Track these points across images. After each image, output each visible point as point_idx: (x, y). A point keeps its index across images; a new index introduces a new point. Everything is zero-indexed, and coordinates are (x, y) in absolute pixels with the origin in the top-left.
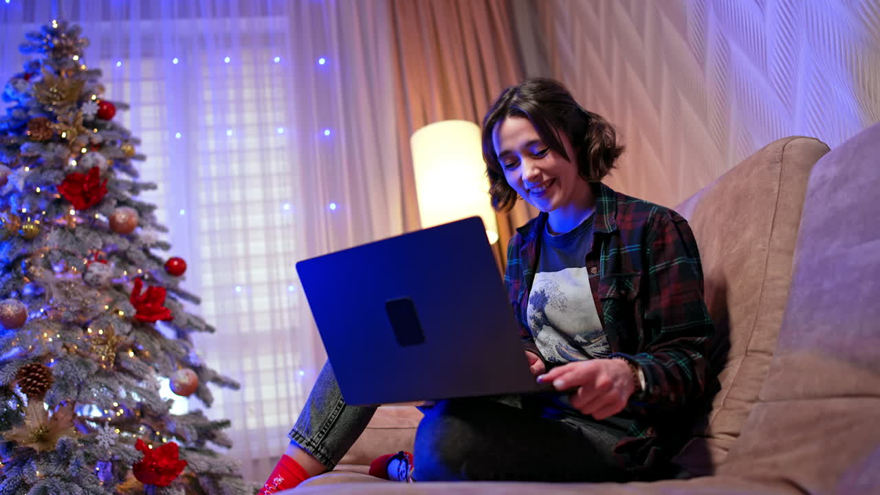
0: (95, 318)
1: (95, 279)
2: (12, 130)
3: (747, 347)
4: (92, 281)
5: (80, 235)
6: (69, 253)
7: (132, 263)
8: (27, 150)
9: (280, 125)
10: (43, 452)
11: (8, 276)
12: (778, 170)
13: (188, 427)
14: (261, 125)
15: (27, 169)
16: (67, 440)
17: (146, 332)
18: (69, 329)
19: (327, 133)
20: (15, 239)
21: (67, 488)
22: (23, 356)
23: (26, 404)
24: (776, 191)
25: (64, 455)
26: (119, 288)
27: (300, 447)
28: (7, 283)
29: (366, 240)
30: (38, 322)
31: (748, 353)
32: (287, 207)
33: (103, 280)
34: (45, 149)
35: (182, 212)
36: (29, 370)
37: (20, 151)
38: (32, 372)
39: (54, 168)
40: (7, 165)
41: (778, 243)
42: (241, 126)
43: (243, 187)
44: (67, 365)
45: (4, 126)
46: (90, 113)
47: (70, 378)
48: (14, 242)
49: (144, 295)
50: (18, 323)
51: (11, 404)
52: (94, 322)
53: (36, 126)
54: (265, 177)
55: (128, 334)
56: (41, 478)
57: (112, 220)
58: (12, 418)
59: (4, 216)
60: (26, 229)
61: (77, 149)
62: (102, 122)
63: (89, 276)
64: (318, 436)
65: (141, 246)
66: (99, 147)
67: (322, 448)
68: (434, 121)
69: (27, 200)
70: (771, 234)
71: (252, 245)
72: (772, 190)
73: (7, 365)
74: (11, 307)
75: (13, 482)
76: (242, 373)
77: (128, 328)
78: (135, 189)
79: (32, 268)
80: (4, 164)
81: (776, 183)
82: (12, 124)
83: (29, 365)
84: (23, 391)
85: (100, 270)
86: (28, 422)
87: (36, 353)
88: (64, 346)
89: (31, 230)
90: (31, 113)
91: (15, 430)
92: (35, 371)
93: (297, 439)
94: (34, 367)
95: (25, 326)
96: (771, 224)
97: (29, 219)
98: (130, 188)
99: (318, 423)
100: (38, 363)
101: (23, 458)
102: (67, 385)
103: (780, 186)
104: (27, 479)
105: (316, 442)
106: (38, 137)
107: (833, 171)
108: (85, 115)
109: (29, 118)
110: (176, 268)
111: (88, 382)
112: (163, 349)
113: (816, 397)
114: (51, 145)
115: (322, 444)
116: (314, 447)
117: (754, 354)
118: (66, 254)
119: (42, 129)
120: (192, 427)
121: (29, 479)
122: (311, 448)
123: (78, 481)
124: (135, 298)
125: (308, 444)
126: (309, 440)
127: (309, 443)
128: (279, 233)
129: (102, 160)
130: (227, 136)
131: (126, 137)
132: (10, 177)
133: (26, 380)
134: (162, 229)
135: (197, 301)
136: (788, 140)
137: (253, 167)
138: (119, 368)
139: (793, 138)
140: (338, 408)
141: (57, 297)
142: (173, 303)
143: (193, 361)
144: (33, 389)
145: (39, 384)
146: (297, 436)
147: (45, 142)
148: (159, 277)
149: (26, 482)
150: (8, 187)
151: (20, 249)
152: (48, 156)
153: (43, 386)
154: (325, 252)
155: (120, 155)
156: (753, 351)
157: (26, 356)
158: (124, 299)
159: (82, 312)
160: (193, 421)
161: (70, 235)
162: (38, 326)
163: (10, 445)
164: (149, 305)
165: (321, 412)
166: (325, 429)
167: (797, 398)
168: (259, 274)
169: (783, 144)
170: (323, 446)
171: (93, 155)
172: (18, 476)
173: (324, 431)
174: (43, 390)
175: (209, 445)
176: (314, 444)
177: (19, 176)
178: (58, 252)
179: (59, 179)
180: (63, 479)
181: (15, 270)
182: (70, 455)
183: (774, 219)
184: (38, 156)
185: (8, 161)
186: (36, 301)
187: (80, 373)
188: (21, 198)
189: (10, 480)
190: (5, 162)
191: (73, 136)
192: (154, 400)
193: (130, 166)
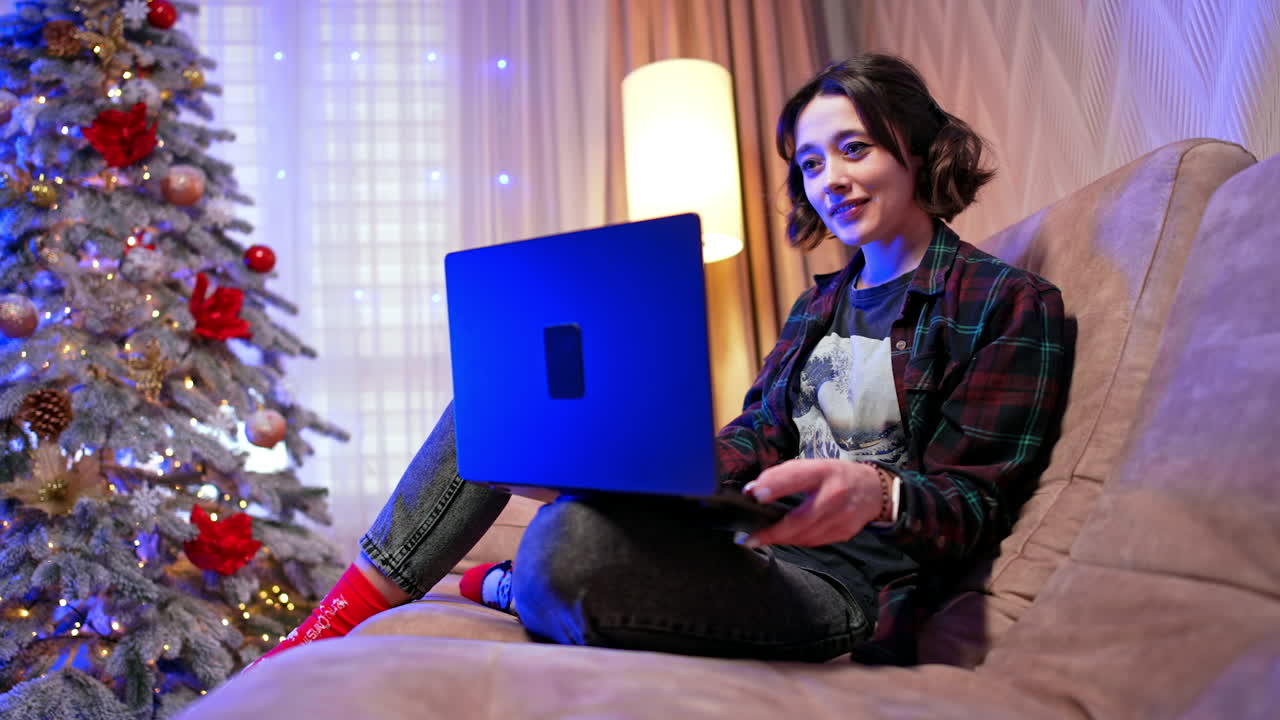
0: (137, 329)
1: (137, 272)
2: (21, 38)
3: (1073, 471)
4: (132, 274)
5: (116, 204)
6: (101, 232)
7: (195, 251)
8: (40, 71)
9: (433, 46)
10: (56, 516)
11: (12, 260)
12: (1168, 192)
13: (268, 492)
14: (403, 46)
15: (42, 100)
16: (89, 504)
17: (212, 353)
18: (98, 343)
19: (502, 64)
20: (22, 206)
21: (87, 569)
22: (33, 378)
23: (34, 445)
24: (1159, 227)
25: (86, 524)
26: (174, 286)
27: (373, 565)
28: (9, 270)
29: (551, 230)
30: (55, 329)
31: (1075, 479)
32: (436, 175)
33: (149, 274)
34: (68, 71)
35: (282, 174)
36: (39, 399)
37: (30, 73)
38: (43, 401)
39: (80, 100)
40: (12, 91)
41: (1147, 312)
42: (371, 45)
43: (372, 139)
44: (92, 395)
45: (10, 32)
46: (135, 18)
47: (95, 415)
48: (20, 210)
49: (209, 300)
50: (25, 330)
51: (16, 445)
52: (135, 335)
53: (55, 34)
54: (406, 125)
55: (184, 356)
56: (53, 551)
57: (165, 184)
58: (14, 466)
59: (8, 169)
60: (36, 193)
61: (115, 73)
62: (155, 31)
63: (128, 268)
64: (401, 552)
65: (209, 225)
66: (151, 70)
67: (404, 570)
68: (664, 57)
69: (39, 148)
70: (1140, 297)
71: (382, 228)
72: (1154, 226)
73: (9, 390)
74: (14, 307)
75: (14, 556)
76: (360, 415)
77: (183, 347)
78: (203, 138)
79: (46, 251)
80: (8, 90)
81: (1159, 216)
82: (21, 29)
83: (39, 392)
84: (32, 429)
85: (144, 259)
86: (38, 473)
87: (51, 375)
88: (90, 367)
89: (45, 194)
90: (48, 14)
91: (19, 483)
92: (48, 401)
93: (370, 551)
94: (47, 395)
95: (36, 335)
96: (1142, 282)
97: (42, 177)
98: (195, 136)
99: (402, 532)
100: (53, 390)
101: (32, 522)
102: (91, 425)
103: (1165, 220)
104: (34, 552)
105: (397, 559)
106: (58, 51)
107: (1241, 206)
108: (128, 21)
109: (45, 20)
110: (260, 261)
111: (121, 421)
112: (235, 378)
113: (1149, 570)
114: (77, 65)
115: (406, 564)
116: (393, 568)
117: (1081, 481)
118: (94, 232)
119: (63, 39)
120: (274, 493)
121: (36, 553)
122: (389, 568)
123: (106, 560)
124: (197, 304)
125: (385, 562)
126: (387, 556)
127: (387, 559)
128: (422, 212)
129: (152, 93)
130: (352, 62)
131: (191, 58)
132: (16, 111)
133: (34, 413)
134: (246, 201)
135: (292, 310)
136: (1191, 144)
137: (388, 110)
138: (170, 403)
139: (1201, 141)
140: (434, 514)
141: (82, 296)
142: (254, 313)
143: (281, 398)
144: (44, 426)
145: (53, 420)
146: (371, 546)
147: (68, 60)
148: (235, 273)
149: (33, 556)
150: (11, 128)
151: (30, 221)
152: (71, 82)
153: (58, 424)
154: (488, 243)
155: (180, 85)
156: (1082, 477)
157: (36, 378)
158: (180, 304)
159: (117, 319)
160: (277, 484)
161: (103, 204)
162: (54, 335)
163: (11, 504)
164: (216, 315)
165: (409, 517)
166: (412, 544)
167: (1121, 566)
168: (391, 272)
169: (1180, 150)
170: (406, 566)
171: (139, 84)
172: (22, 547)
173: (409, 545)
174: (58, 428)
175: (299, 518)
176: (393, 563)
177: (28, 110)
178: (84, 229)
179: (86, 118)
180: (85, 556)
181: (23, 250)
182: (93, 523)
183: (1148, 273)
184: (58, 82)
185: (15, 85)
186: (52, 299)
187: (108, 410)
188: (31, 144)
189: (12, 550)
190: (10, 87)
191: (108, 51)
192: (217, 453)
193: (199, 101)
